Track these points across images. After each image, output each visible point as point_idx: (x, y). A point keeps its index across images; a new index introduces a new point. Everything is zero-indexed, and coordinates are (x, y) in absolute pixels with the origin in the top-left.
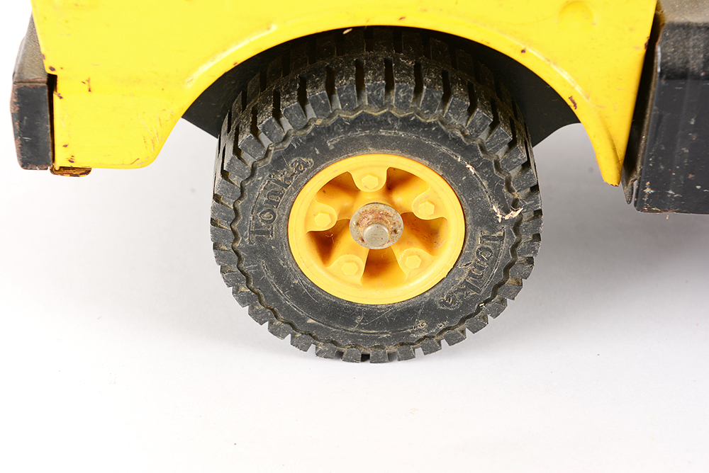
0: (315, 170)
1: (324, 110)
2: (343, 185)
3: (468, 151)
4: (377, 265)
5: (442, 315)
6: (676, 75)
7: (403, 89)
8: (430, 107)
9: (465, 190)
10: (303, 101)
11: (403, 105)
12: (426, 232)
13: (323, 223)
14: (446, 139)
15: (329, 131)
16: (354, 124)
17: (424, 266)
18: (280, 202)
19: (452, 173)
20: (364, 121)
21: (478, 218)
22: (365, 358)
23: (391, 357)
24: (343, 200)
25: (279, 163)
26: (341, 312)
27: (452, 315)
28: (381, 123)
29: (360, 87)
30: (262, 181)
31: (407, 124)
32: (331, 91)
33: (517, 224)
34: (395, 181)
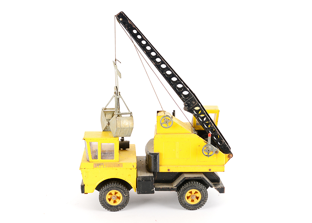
0: (108, 192)
1: (109, 186)
2: (110, 194)
3: (122, 189)
4: (115, 202)
5: (121, 206)
6: (139, 181)
7: (115, 184)
8: (118, 185)
9: (122, 193)
10: (107, 186)
11: (115, 185)
12: (119, 198)
13: (109, 198)
14: (119, 188)
15: (109, 188)
16: (111, 187)
17: (119, 201)
18: (105, 195)
19: (120, 192)
20: (112, 187)
21: (123, 196)
22: (114, 211)
23: (117, 211)
24: (111, 195)
25: (105, 192)
26: (111, 206)
27: (122, 206)
28: (114, 187)
29: (112, 184)
30: (103, 193)
31: (116, 187)
32: (109, 185)
33: (127, 196)
34: (116, 193)
